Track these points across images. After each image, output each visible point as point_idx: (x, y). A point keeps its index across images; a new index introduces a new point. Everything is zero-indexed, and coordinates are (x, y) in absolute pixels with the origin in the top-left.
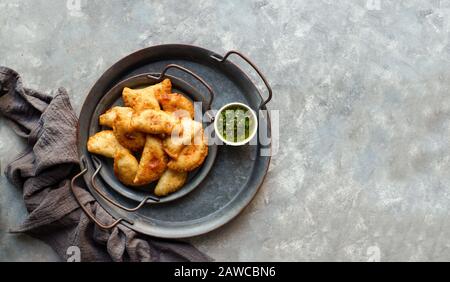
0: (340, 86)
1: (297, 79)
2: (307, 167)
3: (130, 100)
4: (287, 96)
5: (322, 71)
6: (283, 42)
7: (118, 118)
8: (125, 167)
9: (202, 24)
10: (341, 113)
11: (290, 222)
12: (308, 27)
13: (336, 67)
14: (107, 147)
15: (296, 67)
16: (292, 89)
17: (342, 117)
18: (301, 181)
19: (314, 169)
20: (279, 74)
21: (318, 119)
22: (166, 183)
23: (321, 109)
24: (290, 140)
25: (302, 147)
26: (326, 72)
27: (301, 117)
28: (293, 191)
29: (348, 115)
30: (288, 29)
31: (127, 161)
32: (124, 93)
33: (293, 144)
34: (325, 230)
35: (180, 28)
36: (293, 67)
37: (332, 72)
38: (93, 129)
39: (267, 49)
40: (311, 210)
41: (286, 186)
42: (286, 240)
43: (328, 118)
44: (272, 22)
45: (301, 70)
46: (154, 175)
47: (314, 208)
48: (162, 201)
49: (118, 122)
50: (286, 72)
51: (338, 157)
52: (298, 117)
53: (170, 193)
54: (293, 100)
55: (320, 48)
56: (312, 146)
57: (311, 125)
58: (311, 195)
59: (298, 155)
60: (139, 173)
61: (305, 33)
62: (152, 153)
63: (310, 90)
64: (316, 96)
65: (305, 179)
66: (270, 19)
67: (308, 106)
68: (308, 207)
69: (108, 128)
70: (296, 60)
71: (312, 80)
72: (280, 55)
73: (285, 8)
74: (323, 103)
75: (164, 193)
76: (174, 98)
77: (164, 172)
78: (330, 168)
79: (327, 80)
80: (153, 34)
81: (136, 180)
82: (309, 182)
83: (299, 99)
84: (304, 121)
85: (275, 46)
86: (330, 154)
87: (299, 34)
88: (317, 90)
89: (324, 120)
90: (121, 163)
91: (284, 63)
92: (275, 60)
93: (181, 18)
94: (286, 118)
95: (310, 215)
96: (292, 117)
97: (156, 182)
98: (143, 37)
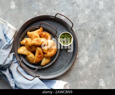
0: (100, 30)
1: (86, 27)
2: (89, 56)
3: (30, 36)
4: (83, 33)
5: (94, 25)
6: (81, 15)
7: (27, 42)
8: (30, 58)
9: (55, 9)
10: (100, 38)
11: (84, 74)
12: (89, 10)
13: (98, 23)
14: (24, 52)
15: (85, 23)
16: (84, 31)
17: (100, 40)
18: (87, 61)
19: (91, 57)
20: (80, 26)
21: (93, 40)
22: (44, 61)
23: (94, 37)
24: (83, 47)
25: (87, 50)
26: (95, 25)
27: (87, 40)
28: (84, 64)
29: (103, 39)
30: (83, 11)
31: (31, 55)
32: (28, 34)
33: (84, 49)
34: (95, 77)
35: (48, 11)
36: (84, 23)
37: (97, 25)
38: (19, 46)
39: (76, 17)
40: (90, 70)
41: (82, 63)
42: (82, 80)
43: (96, 40)
44: (78, 9)
45: (87, 24)
46: (40, 59)
47: (91, 69)
48: (43, 67)
49: (27, 43)
50: (82, 25)
51: (99, 53)
52: (86, 40)
53: (46, 65)
54: (84, 34)
55: (93, 17)
56: (90, 49)
57: (90, 43)
58: (90, 65)
59: (86, 52)
60: (35, 59)
61: (88, 12)
62: (39, 52)
63: (90, 31)
64: (92, 33)
65: (88, 60)
66: (77, 7)
67: (89, 36)
68: (90, 69)
69: (23, 45)
70: (86, 21)
71: (91, 28)
72: (80, 19)
73: (82, 4)
74: (94, 35)
75: (44, 65)
76: (44, 33)
77: (43, 58)
78: (96, 56)
79: (96, 28)
80: (39, 13)
81: (34, 61)
82: (90, 61)
83: (86, 34)
84: (88, 41)
85: (79, 16)
86: (97, 52)
87: (86, 13)
88: (92, 31)
89: (95, 41)
90: (29, 56)
91: (82, 22)
92: (79, 21)
93: (48, 7)
94: (82, 40)
95: (90, 72)
96: (84, 40)
97: (41, 62)
98: (36, 13)
